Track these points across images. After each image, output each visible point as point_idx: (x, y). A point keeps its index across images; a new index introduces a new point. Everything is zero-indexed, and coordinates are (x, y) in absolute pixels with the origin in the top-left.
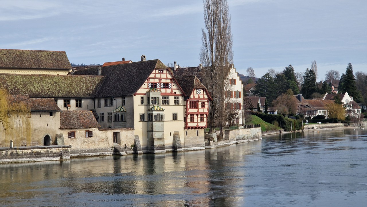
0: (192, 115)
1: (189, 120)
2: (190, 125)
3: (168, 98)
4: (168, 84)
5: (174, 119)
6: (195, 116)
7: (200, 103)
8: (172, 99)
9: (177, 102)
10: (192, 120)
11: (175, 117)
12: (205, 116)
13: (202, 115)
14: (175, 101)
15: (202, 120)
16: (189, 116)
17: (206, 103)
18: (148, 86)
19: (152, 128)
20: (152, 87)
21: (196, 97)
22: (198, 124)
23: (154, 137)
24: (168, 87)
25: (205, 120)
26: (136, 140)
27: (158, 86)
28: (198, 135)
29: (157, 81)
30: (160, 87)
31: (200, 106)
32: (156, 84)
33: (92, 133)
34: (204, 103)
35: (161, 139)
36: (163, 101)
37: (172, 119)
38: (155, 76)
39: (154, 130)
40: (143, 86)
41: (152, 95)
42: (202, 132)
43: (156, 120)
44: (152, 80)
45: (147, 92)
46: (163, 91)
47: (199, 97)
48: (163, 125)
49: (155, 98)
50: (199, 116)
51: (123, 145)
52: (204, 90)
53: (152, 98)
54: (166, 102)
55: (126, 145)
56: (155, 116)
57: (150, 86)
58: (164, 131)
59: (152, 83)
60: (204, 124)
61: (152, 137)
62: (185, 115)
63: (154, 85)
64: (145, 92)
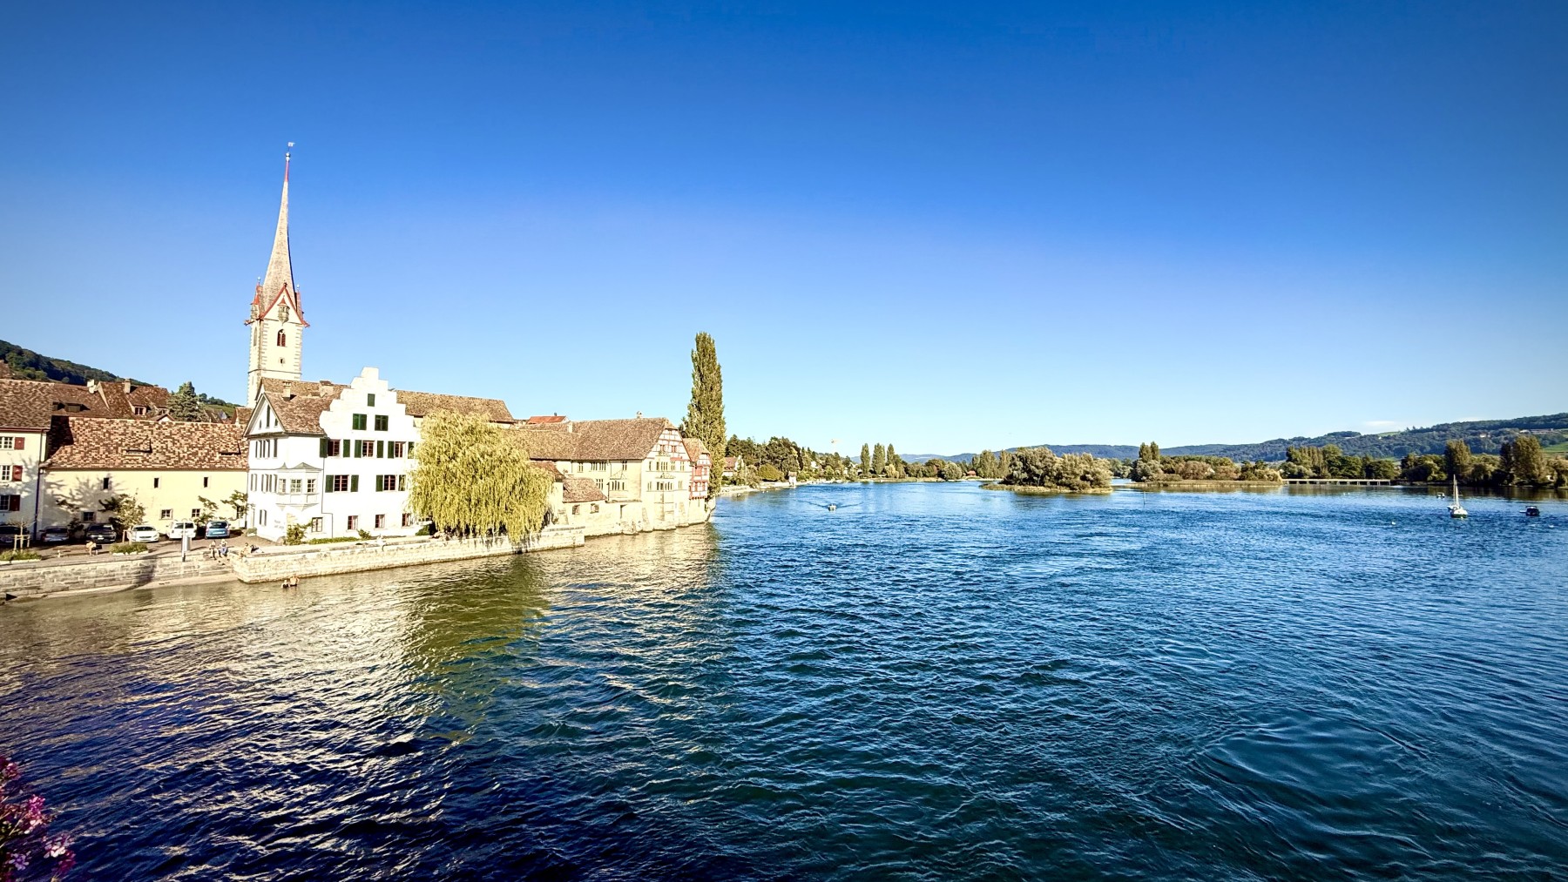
0: (697, 482)
1: (693, 489)
2: (694, 494)
6: (699, 484)
7: (703, 470)
8: (679, 464)
10: (696, 489)
14: (682, 466)
16: (693, 484)
18: (658, 449)
19: (663, 499)
20: (661, 450)
22: (700, 493)
25: (706, 488)
26: (644, 514)
27: (666, 450)
28: (699, 506)
29: (665, 443)
31: (703, 474)
32: (665, 446)
33: (598, 507)
35: (671, 512)
36: (670, 466)
37: (678, 488)
38: (664, 437)
39: (665, 501)
40: (653, 449)
41: (661, 459)
42: (703, 503)
43: (666, 489)
44: (661, 442)
46: (671, 454)
47: (703, 463)
48: (673, 495)
49: (665, 463)
51: (630, 521)
52: (708, 455)
53: (662, 463)
54: (674, 467)
55: (633, 521)
56: (666, 484)
58: (673, 503)
59: (662, 446)
60: (705, 493)
61: (661, 510)
62: (690, 482)
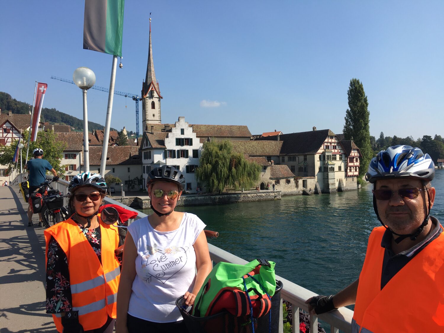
0: (350, 167)
2: (350, 174)
3: (336, 156)
4: (336, 146)
5: (339, 170)
6: (352, 168)
7: (355, 159)
8: (338, 157)
9: (341, 159)
10: (350, 171)
11: (340, 168)
12: (357, 168)
13: (356, 167)
14: (340, 158)
15: (356, 170)
16: (349, 168)
17: (358, 159)
18: (324, 148)
19: (328, 177)
20: (326, 148)
21: (353, 154)
22: (353, 174)
23: (329, 183)
24: (336, 149)
25: (358, 170)
26: (317, 185)
27: (330, 148)
28: (353, 181)
29: (329, 144)
30: (331, 148)
31: (355, 161)
32: (328, 146)
33: (290, 181)
34: (357, 159)
35: (333, 184)
36: (332, 158)
37: (338, 170)
38: (328, 141)
39: (329, 178)
40: (321, 148)
41: (327, 154)
42: (355, 179)
43: (330, 171)
44: (326, 144)
45: (323, 152)
46: (333, 151)
47: (355, 155)
48: (334, 174)
49: (329, 156)
50: (354, 168)
51: (308, 188)
52: (358, 150)
53: (327, 156)
54: (335, 159)
55: (310, 189)
56: (330, 168)
57: (325, 148)
58: (335, 179)
59: (326, 146)
60: (357, 173)
61: (327, 183)
62: (346, 167)
63: (327, 147)
64: (322, 152)
